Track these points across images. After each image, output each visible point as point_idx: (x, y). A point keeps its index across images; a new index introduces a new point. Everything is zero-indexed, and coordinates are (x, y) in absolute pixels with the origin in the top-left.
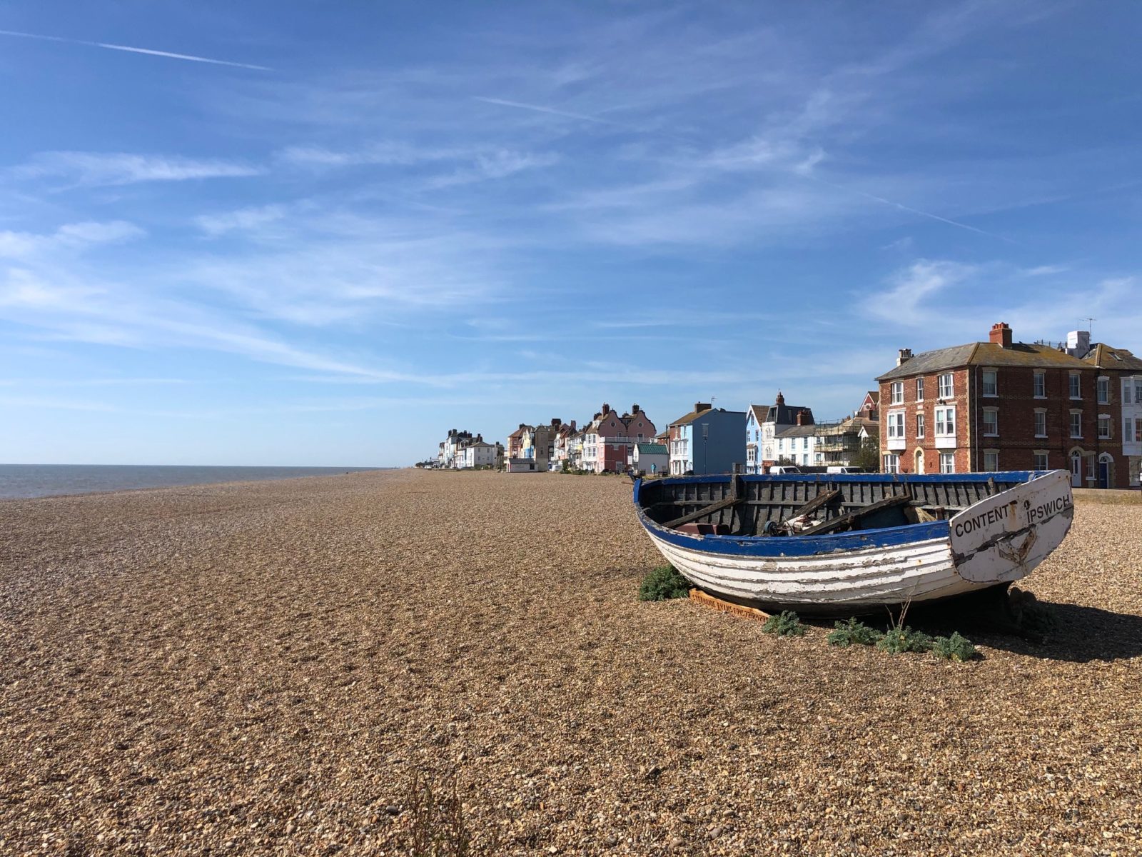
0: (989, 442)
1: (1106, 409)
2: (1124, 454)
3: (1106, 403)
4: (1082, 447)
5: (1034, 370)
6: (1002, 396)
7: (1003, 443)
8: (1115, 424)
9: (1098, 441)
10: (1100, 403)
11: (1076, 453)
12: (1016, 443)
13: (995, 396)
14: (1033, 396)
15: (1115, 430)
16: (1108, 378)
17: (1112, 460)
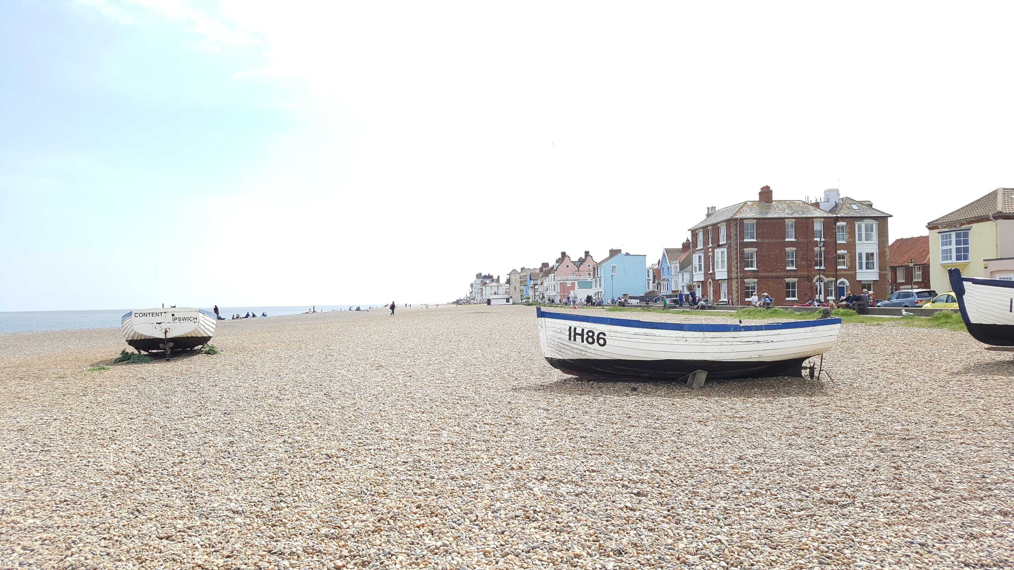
0: (749, 274)
1: (843, 246)
2: (858, 279)
3: (844, 242)
4: (824, 275)
5: (785, 220)
6: (759, 240)
7: (760, 274)
8: (850, 257)
9: (836, 270)
10: (838, 242)
11: (820, 280)
12: (771, 274)
13: (755, 240)
14: (785, 238)
15: (850, 262)
16: (845, 223)
17: (848, 284)
